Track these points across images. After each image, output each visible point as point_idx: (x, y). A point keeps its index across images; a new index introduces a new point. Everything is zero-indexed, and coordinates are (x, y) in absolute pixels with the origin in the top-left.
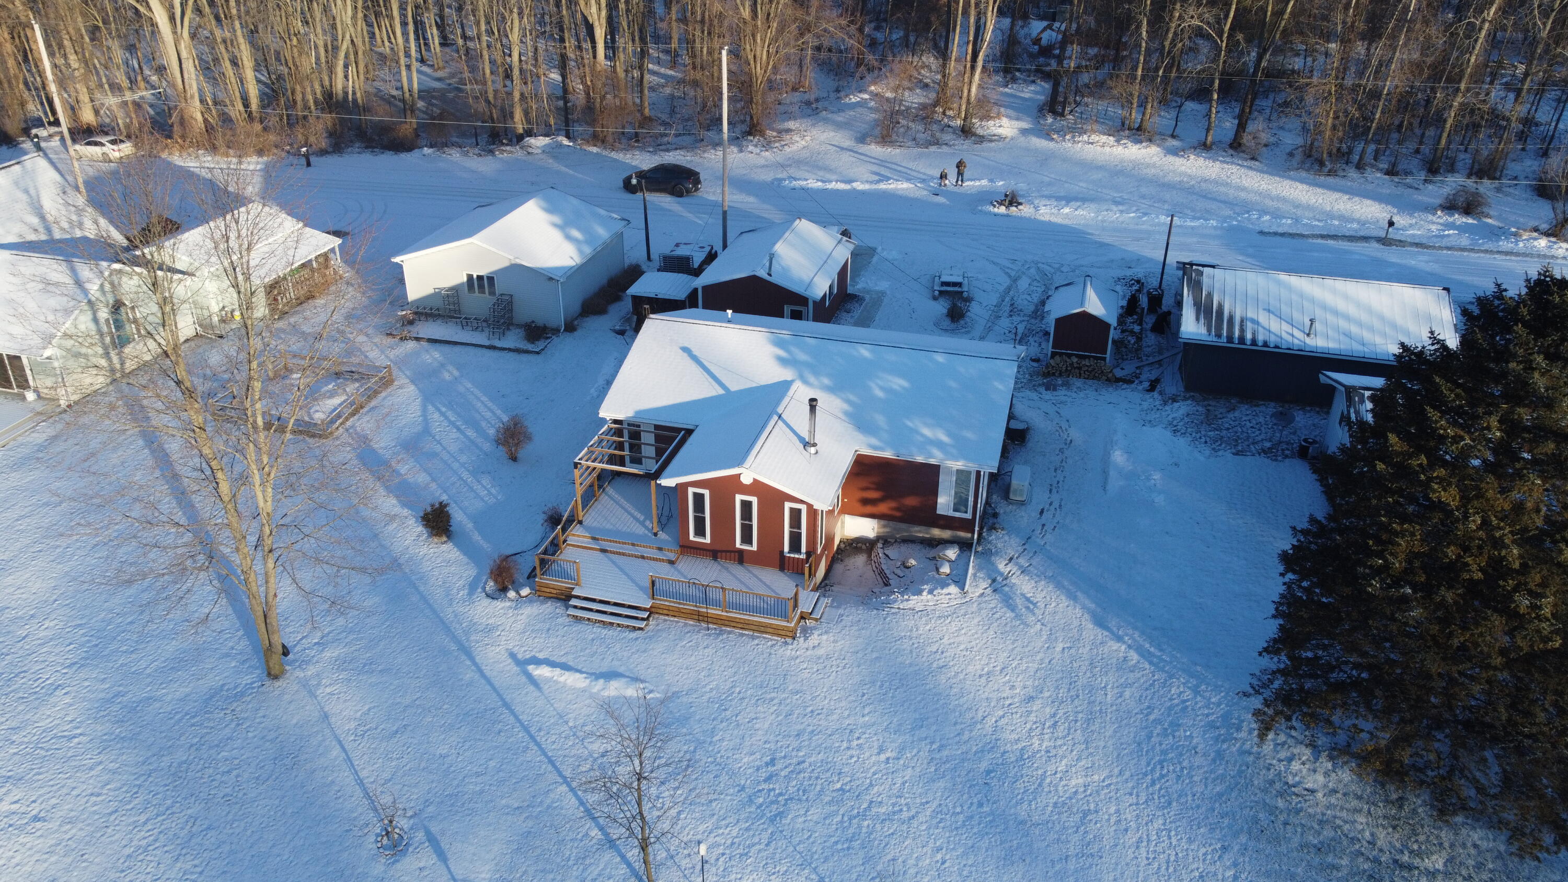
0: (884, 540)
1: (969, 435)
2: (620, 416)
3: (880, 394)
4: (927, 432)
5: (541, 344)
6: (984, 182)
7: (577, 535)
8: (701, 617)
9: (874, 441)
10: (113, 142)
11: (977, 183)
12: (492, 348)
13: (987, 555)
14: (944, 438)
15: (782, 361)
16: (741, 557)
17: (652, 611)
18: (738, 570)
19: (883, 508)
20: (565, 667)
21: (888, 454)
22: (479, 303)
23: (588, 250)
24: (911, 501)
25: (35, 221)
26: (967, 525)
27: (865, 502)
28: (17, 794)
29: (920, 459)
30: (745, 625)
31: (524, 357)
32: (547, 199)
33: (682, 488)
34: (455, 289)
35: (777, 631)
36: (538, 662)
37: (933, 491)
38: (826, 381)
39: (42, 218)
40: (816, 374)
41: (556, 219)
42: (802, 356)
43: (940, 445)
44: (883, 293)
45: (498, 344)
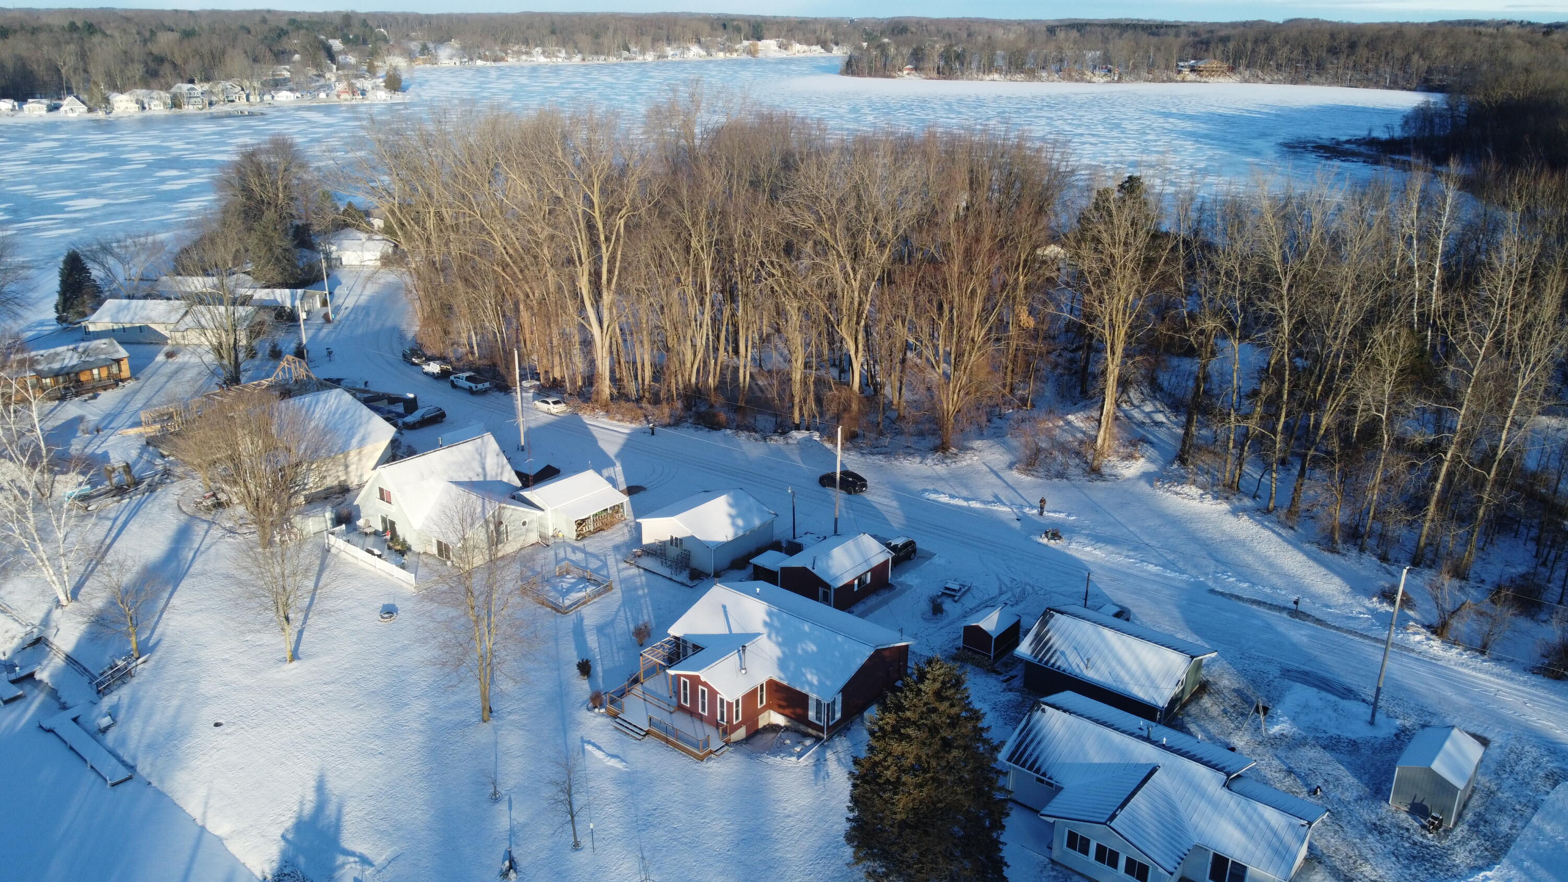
0: (786, 728)
1: (828, 683)
2: (677, 635)
3: (800, 651)
4: (809, 677)
5: (696, 582)
6: (1062, 515)
7: (638, 689)
8: (667, 741)
9: (782, 676)
10: (555, 403)
11: (1056, 515)
12: (670, 579)
13: (824, 747)
14: (815, 682)
15: (766, 624)
16: (701, 718)
17: (648, 733)
18: (698, 723)
19: (787, 711)
20: (599, 748)
21: (785, 683)
22: (673, 552)
23: (741, 533)
24: (799, 711)
25: (480, 470)
26: (821, 729)
27: (780, 706)
28: (377, 742)
29: (798, 689)
30: (684, 749)
31: (684, 588)
32: (734, 497)
33: (679, 676)
34: (664, 543)
35: (695, 756)
36: (589, 742)
37: (806, 708)
38: (780, 639)
39: (484, 469)
40: (777, 634)
41: (733, 512)
42: (776, 623)
43: (811, 684)
44: (911, 587)
45: (674, 578)
